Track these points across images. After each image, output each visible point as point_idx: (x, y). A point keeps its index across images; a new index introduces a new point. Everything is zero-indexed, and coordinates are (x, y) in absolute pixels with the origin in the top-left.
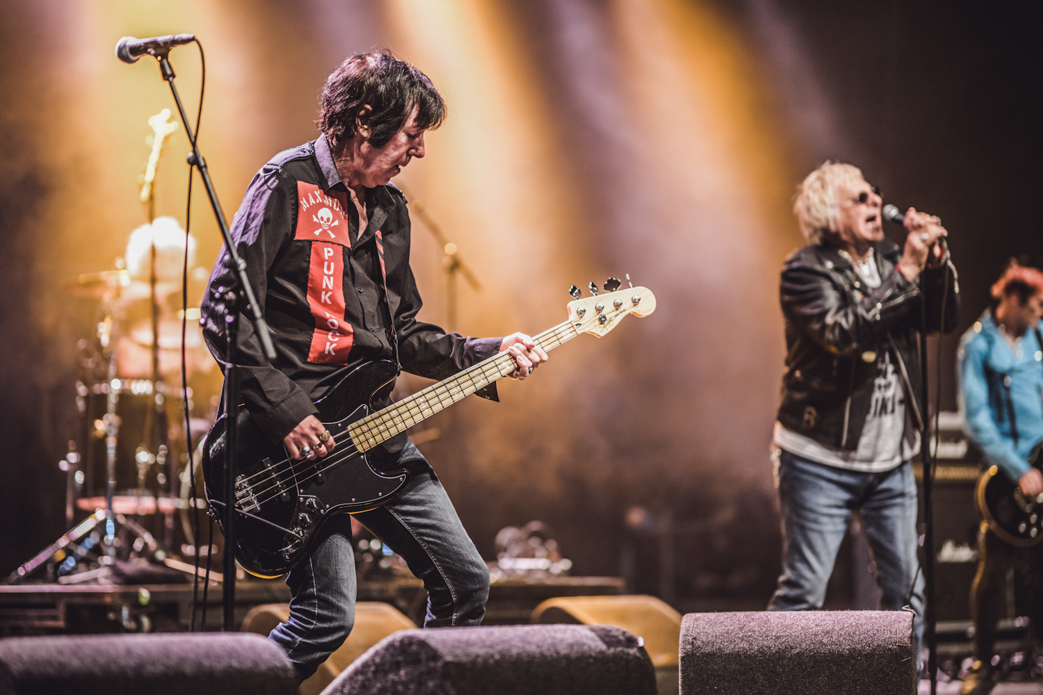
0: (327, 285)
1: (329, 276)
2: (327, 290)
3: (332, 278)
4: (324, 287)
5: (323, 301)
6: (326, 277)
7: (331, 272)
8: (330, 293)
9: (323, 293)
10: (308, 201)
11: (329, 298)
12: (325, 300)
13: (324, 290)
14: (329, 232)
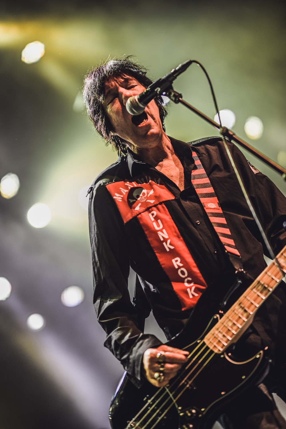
0: (163, 237)
1: (161, 231)
2: (165, 240)
3: (164, 231)
4: (162, 239)
5: (168, 250)
6: (159, 233)
7: (161, 227)
8: (169, 241)
9: (164, 244)
10: (120, 193)
11: (170, 244)
12: (169, 248)
13: (163, 241)
14: (148, 201)
